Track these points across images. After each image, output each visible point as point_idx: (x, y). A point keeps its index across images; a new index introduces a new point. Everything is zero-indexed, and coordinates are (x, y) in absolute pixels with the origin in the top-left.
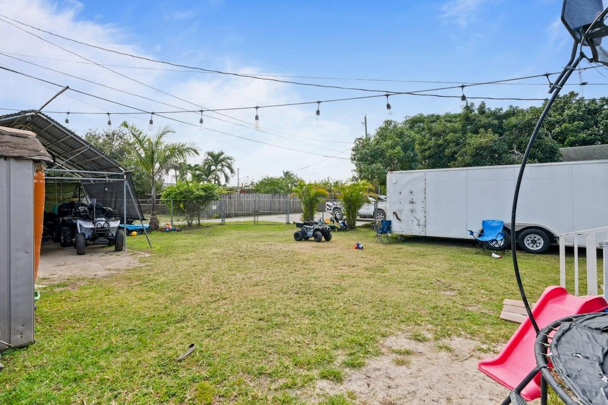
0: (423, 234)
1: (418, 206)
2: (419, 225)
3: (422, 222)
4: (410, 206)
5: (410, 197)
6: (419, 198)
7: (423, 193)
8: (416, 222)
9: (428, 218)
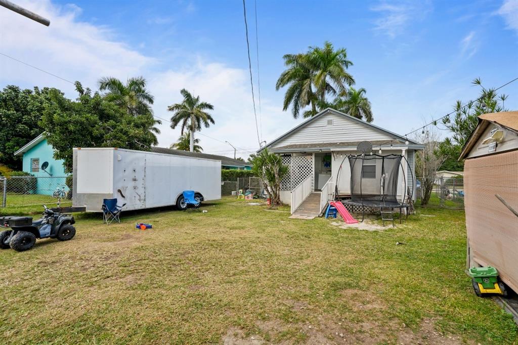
0: (143, 207)
1: (139, 184)
2: (140, 200)
3: (142, 198)
4: (133, 184)
5: (133, 175)
6: (139, 176)
7: (144, 172)
8: (138, 197)
9: (147, 193)
